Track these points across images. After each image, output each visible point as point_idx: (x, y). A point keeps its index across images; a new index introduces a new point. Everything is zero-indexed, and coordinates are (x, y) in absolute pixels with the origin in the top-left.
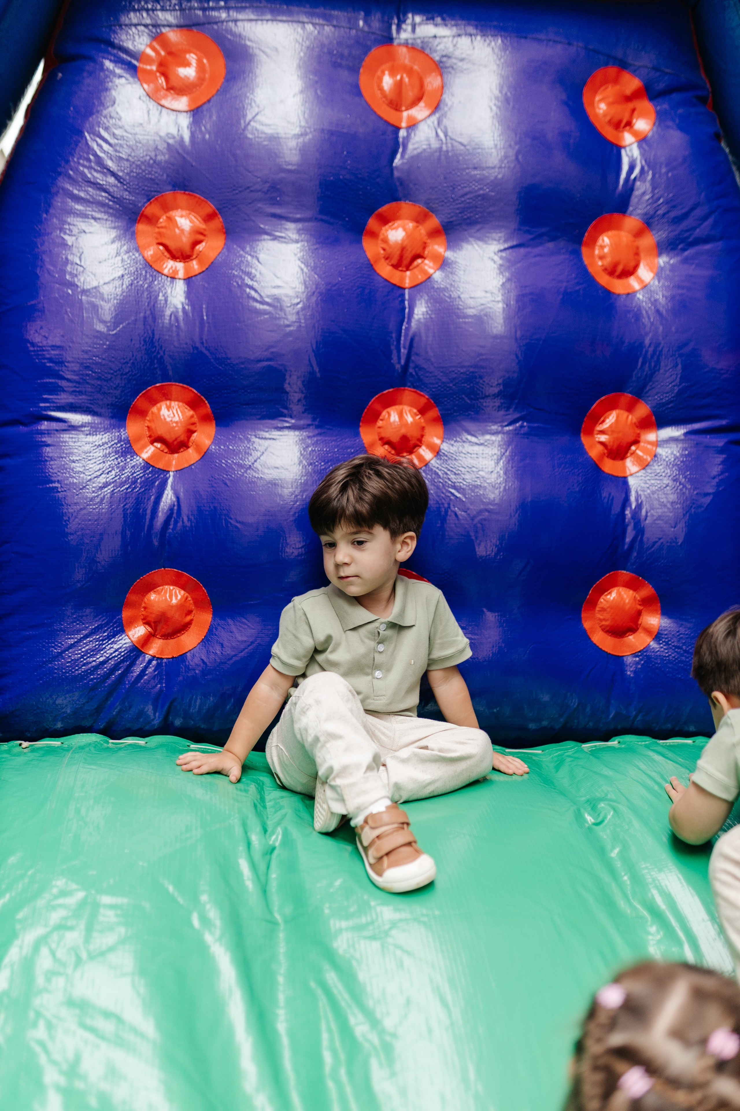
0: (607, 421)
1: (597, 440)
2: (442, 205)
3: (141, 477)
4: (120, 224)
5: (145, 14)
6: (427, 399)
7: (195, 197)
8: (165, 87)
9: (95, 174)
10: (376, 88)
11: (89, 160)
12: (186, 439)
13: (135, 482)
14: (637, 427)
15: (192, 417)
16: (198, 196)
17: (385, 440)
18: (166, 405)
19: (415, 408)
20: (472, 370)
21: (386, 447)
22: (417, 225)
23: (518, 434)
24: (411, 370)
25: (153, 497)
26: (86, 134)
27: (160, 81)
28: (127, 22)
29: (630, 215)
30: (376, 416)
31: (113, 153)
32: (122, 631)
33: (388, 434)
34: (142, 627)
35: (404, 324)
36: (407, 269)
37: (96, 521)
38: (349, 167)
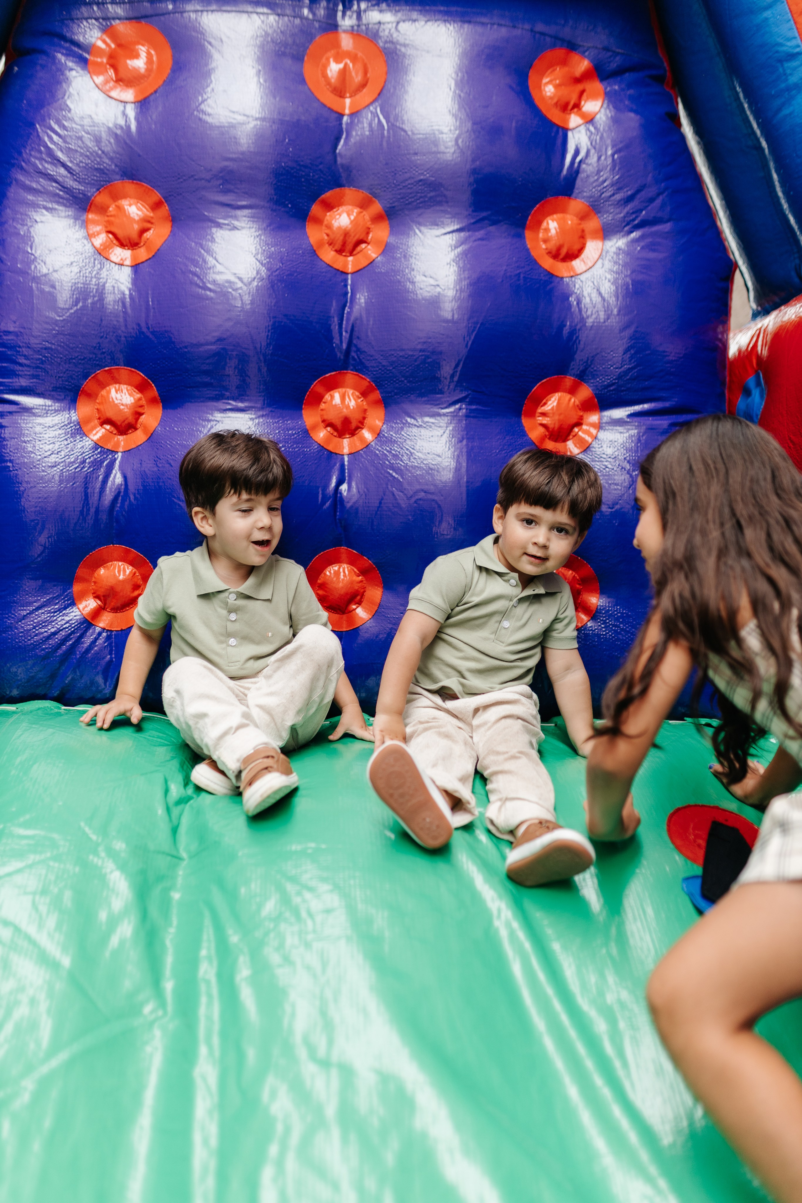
0: (549, 403)
1: (539, 422)
2: (385, 191)
3: (90, 458)
4: (70, 213)
5: (95, 8)
6: (369, 382)
7: (143, 186)
8: (114, 79)
9: (46, 165)
10: (320, 75)
11: (40, 152)
12: (133, 421)
13: (84, 462)
14: (580, 409)
15: (140, 399)
16: (145, 185)
17: (327, 422)
18: (115, 388)
19: (358, 391)
20: (411, 353)
21: (329, 429)
22: (361, 210)
23: (456, 416)
24: (353, 354)
25: (101, 477)
26: (38, 126)
27: (110, 73)
28: (79, 16)
29: (576, 198)
30: (318, 399)
31: (63, 145)
32: (73, 603)
33: (332, 416)
34: (93, 600)
35: (347, 308)
36: (351, 254)
37: (45, 498)
38: (290, 155)
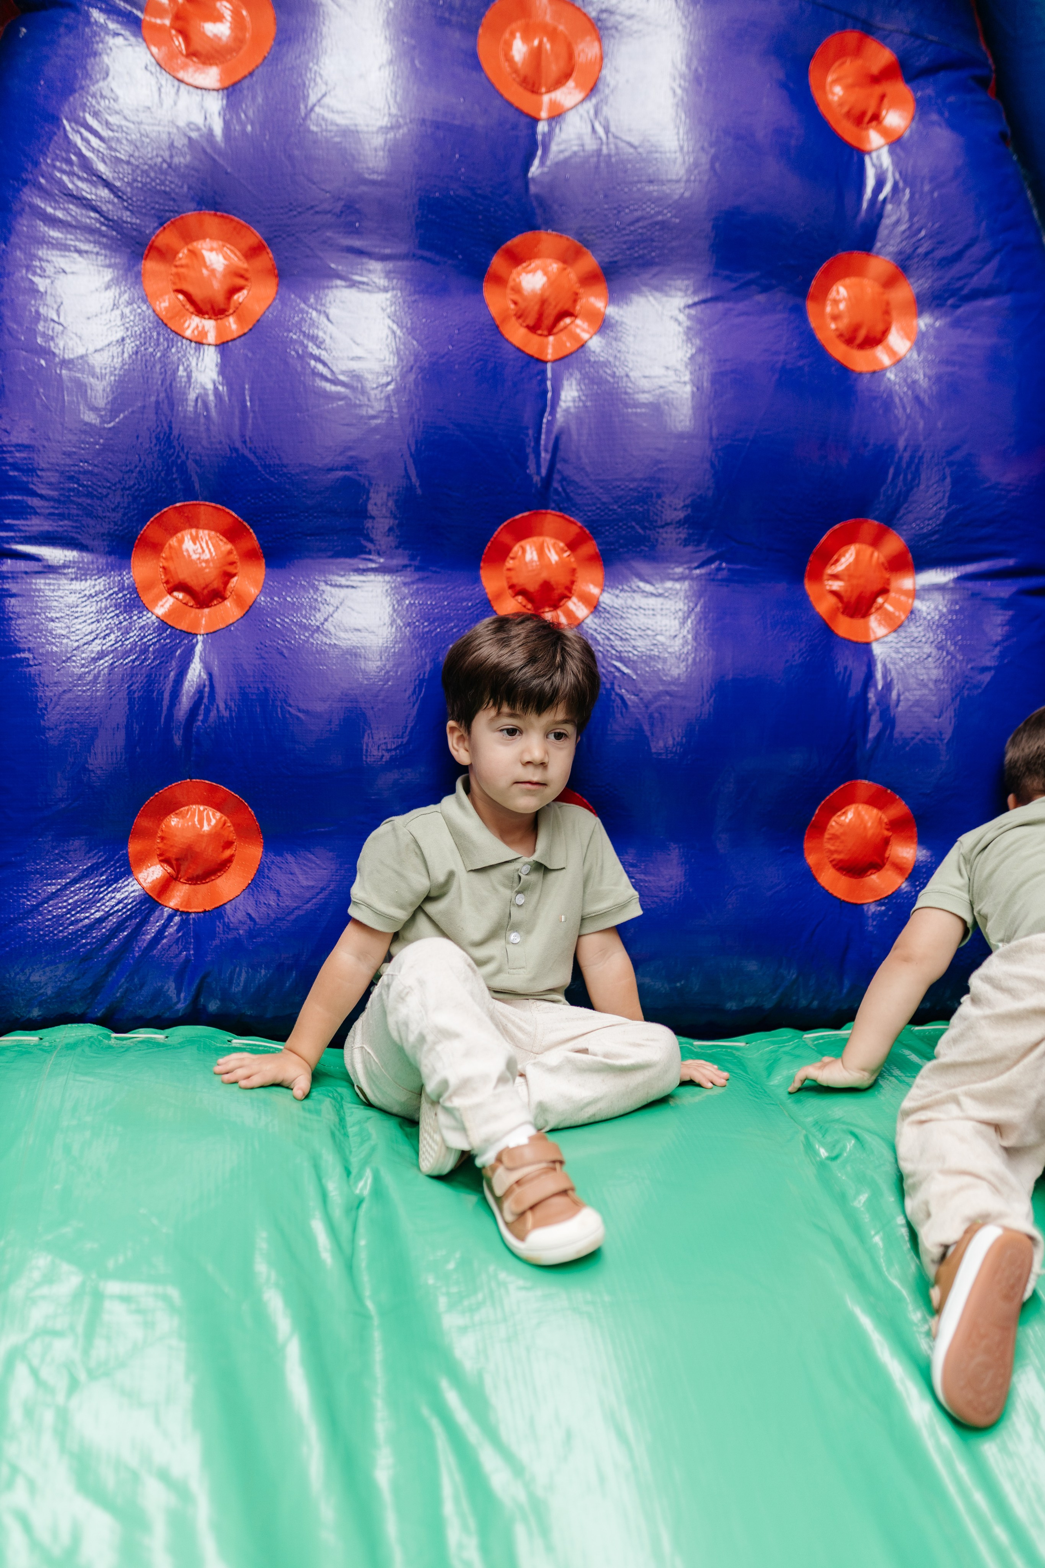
0: (843, 560)
1: (828, 588)
2: (602, 237)
3: (154, 644)
4: (118, 260)
6: (580, 527)
7: (232, 220)
8: (184, 52)
9: (80, 184)
10: (502, 57)
11: (69, 162)
12: (221, 586)
13: (145, 651)
14: (886, 569)
15: (230, 552)
16: (236, 219)
17: (518, 588)
18: (191, 534)
19: (562, 540)
20: (645, 484)
21: (520, 598)
22: (565, 266)
23: (713, 580)
24: (556, 485)
25: (172, 673)
26: (65, 122)
27: (176, 43)
29: (878, 253)
30: (502, 553)
31: (105, 152)
32: (128, 872)
33: (522, 579)
34: (159, 866)
35: (546, 414)
36: (550, 333)
37: (87, 709)
38: (462, 178)
